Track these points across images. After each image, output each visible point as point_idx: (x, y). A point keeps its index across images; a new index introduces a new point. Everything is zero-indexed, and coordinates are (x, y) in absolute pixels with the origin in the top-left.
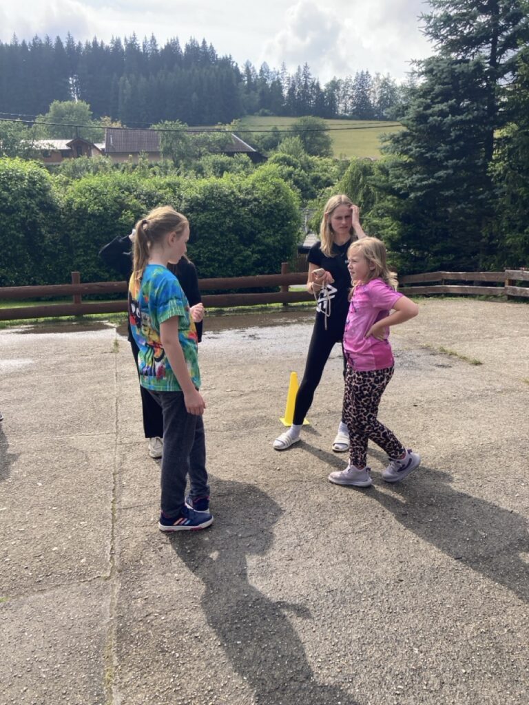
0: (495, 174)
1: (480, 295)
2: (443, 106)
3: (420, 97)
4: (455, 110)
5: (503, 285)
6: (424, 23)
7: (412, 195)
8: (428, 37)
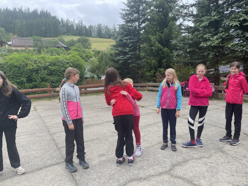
0: (142, 56)
1: (140, 90)
2: (127, 38)
3: (120, 35)
4: (130, 39)
5: (146, 87)
6: (120, 15)
7: (120, 62)
8: (122, 19)
